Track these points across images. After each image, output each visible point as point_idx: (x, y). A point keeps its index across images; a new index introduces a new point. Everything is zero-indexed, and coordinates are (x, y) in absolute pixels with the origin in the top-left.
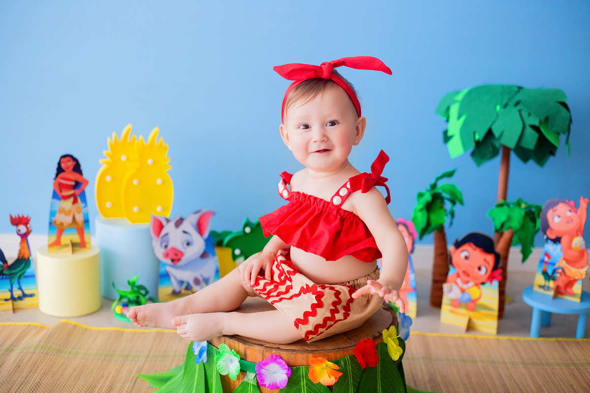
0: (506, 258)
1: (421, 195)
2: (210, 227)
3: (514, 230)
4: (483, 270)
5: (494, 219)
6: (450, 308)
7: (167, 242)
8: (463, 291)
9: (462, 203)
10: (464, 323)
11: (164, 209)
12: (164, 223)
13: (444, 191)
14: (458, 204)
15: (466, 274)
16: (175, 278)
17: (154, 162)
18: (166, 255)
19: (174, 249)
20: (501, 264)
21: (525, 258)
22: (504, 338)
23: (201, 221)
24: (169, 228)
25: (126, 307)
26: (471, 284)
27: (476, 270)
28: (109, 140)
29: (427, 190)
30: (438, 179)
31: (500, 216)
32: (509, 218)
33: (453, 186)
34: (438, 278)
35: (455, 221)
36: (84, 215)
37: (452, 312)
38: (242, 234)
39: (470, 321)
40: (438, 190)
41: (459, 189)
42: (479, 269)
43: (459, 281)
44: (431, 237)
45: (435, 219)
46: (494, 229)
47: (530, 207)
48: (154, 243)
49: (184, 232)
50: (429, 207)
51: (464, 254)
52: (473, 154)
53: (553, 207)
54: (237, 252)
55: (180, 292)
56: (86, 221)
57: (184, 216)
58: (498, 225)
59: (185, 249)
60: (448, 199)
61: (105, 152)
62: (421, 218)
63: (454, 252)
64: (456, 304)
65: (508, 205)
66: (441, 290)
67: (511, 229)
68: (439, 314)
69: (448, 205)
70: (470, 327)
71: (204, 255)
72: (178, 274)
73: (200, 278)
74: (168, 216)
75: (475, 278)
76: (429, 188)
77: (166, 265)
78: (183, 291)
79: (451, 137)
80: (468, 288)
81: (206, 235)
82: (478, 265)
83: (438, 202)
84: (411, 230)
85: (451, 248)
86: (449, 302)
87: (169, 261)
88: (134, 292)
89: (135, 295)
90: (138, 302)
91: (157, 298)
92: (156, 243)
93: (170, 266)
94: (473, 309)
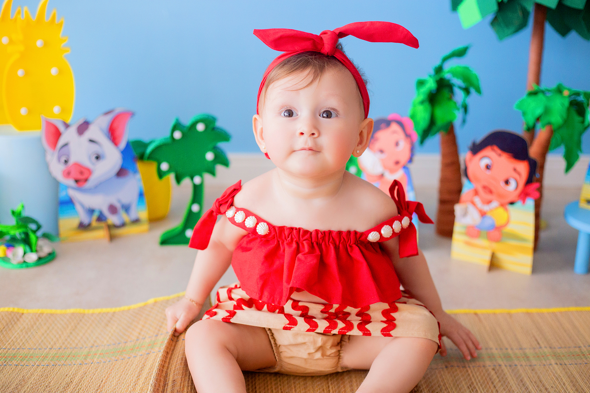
0: (542, 167)
1: (421, 83)
3: (554, 127)
4: (513, 185)
5: (524, 114)
6: (466, 238)
7: (68, 155)
8: (483, 214)
9: (478, 90)
10: (484, 259)
11: (63, 110)
12: (61, 128)
13: (454, 74)
14: (473, 93)
15: (488, 190)
16: (82, 206)
17: (46, 44)
18: (68, 174)
19: (77, 165)
20: (537, 175)
21: (569, 166)
22: (544, 278)
23: (115, 125)
24: (69, 136)
25: (11, 248)
26: (495, 204)
27: (502, 184)
29: (430, 76)
30: (445, 59)
31: (534, 107)
32: (547, 111)
33: (467, 68)
34: (447, 197)
35: (469, 117)
37: (467, 243)
38: (170, 141)
39: (493, 256)
40: (446, 75)
41: (475, 72)
42: (507, 182)
43: (477, 200)
44: (435, 140)
45: (442, 115)
46: (525, 127)
47: (578, 94)
48: (48, 157)
49: (91, 141)
50: (433, 99)
51: (485, 162)
52: (494, 22)
54: (164, 166)
57: (90, 119)
59: (93, 164)
60: (460, 88)
62: (422, 114)
63: (471, 160)
64: (473, 232)
65: (543, 92)
66: (452, 213)
67: (551, 126)
68: (449, 247)
69: (459, 95)
70: (494, 265)
71: (121, 173)
72: (85, 199)
73: (118, 205)
74: (68, 121)
75: (500, 196)
76: (432, 72)
77: (68, 187)
78: (95, 224)
80: (491, 210)
81: (123, 145)
82: (504, 177)
83: (446, 93)
84: (409, 131)
86: (463, 230)
87: (71, 182)
88: (19, 227)
89: (21, 230)
90: (26, 241)
91: (58, 234)
92: (52, 157)
93: (73, 188)
94: (497, 240)
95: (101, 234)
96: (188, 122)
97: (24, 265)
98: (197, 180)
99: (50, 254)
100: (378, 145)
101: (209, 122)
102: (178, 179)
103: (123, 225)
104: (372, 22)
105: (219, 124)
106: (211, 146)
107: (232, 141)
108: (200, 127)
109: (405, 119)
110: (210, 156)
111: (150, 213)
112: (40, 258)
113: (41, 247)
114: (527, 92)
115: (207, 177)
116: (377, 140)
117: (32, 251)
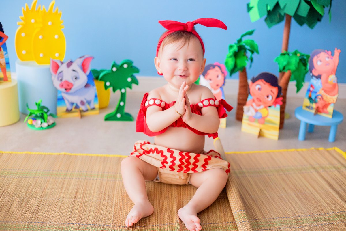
0: (286, 89)
1: (231, 47)
2: (90, 67)
3: (291, 71)
5: (279, 64)
6: (248, 122)
7: (62, 77)
8: (257, 111)
9: (258, 52)
10: (256, 132)
11: (60, 55)
12: (60, 64)
13: (246, 44)
14: (255, 53)
15: (259, 100)
16: (68, 101)
17: (53, 24)
18: (62, 86)
19: (66, 82)
20: (282, 94)
21: (298, 89)
22: (284, 142)
23: (85, 63)
24: (63, 68)
25: (35, 120)
26: (262, 106)
27: (266, 97)
28: (23, 8)
29: (235, 44)
30: (242, 36)
31: (283, 61)
32: (289, 63)
33: (253, 41)
34: (241, 102)
35: (253, 64)
36: (6, 59)
37: (249, 124)
38: (111, 72)
39: (261, 131)
40: (242, 43)
41: (256, 43)
42: (268, 97)
43: (254, 104)
44: (237, 74)
45: (240, 63)
46: (278, 70)
47: (303, 56)
48: (53, 78)
49: (73, 70)
50: (236, 55)
51: (258, 87)
52: (266, 20)
53: (317, 55)
54: (108, 84)
55: (71, 110)
56: (8, 63)
57: (73, 60)
58: (282, 68)
59: (74, 81)
60: (249, 50)
61: (20, 17)
62: (231, 62)
63: (251, 85)
65: (288, 54)
67: (290, 71)
68: (241, 126)
69: (249, 54)
70: (261, 135)
71: (87, 86)
72: (70, 98)
73: (85, 101)
74: (62, 61)
75: (265, 103)
76: (237, 42)
77: (61, 92)
78: (74, 109)
79: (252, 8)
80: (260, 109)
81: (88, 72)
82: (267, 94)
83: (242, 52)
84: (223, 70)
85: (249, 82)
87: (63, 90)
88: (39, 110)
89: (40, 112)
90: (42, 117)
91: (56, 114)
92: (55, 78)
93: (64, 93)
94: (263, 123)
95: (77, 114)
96: (120, 63)
97: (41, 128)
98: (123, 91)
99: (53, 124)
100: (209, 77)
101: (129, 63)
102: (114, 90)
103: (87, 110)
104: (208, 19)
105: (134, 64)
106: (130, 75)
107: (140, 73)
108: (125, 66)
109: (221, 65)
110: (129, 80)
111: (100, 105)
112: (48, 125)
113: (49, 120)
114: (280, 53)
115: (128, 89)
116: (208, 74)
117: (45, 122)
